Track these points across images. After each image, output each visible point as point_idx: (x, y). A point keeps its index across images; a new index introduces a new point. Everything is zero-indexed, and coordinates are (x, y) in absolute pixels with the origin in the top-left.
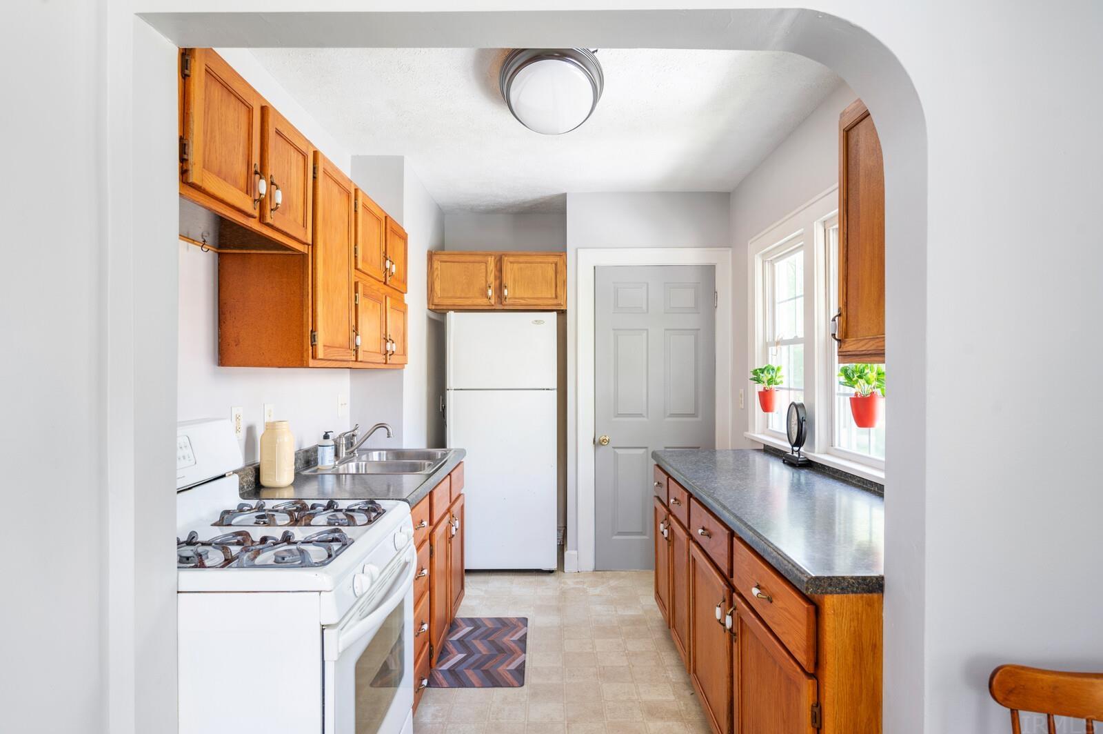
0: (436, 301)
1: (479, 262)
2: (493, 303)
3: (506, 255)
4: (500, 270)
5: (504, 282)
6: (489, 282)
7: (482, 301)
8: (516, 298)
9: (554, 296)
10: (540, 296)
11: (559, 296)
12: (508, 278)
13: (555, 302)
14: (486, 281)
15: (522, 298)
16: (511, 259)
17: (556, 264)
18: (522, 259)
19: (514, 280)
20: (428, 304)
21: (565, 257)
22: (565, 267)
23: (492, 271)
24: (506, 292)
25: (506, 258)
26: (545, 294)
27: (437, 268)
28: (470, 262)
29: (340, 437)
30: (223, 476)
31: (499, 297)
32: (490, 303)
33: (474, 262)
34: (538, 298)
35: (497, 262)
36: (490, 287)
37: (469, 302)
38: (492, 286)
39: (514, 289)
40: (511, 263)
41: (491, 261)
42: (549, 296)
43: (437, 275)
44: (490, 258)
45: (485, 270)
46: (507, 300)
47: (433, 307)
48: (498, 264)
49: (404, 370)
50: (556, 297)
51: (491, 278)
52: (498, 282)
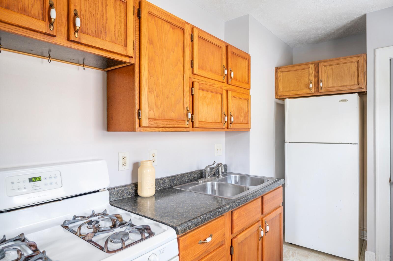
0: (280, 94)
1: (305, 69)
2: (313, 92)
3: (321, 62)
4: (318, 72)
5: (320, 78)
6: (311, 80)
7: (307, 91)
8: (329, 87)
9: (356, 83)
10: (346, 84)
11: (360, 83)
12: (323, 75)
13: (358, 87)
14: (309, 79)
15: (332, 87)
16: (325, 64)
17: (358, 62)
18: (332, 63)
19: (328, 76)
20: (276, 96)
21: (365, 56)
22: (365, 63)
23: (312, 73)
24: (321, 84)
25: (322, 64)
26: (350, 82)
27: (280, 76)
28: (299, 70)
29: (206, 168)
30: (98, 191)
31: (317, 88)
32: (311, 92)
33: (301, 69)
34: (344, 86)
35: (316, 67)
36: (311, 82)
37: (299, 93)
38: (313, 82)
39: (327, 82)
40: (325, 66)
41: (312, 67)
42: (353, 84)
43: (280, 79)
44: (311, 66)
45: (308, 73)
46: (322, 89)
47: (278, 97)
48: (317, 68)
49: (250, 131)
50: (358, 84)
51: (312, 77)
52: (316, 79)
